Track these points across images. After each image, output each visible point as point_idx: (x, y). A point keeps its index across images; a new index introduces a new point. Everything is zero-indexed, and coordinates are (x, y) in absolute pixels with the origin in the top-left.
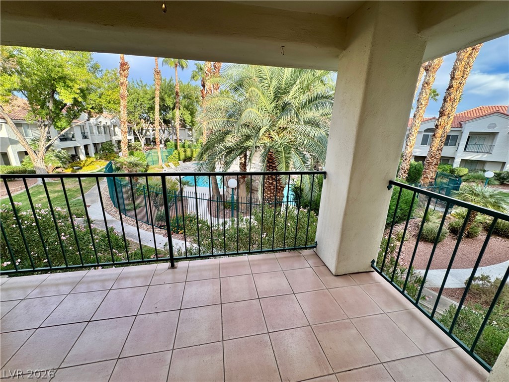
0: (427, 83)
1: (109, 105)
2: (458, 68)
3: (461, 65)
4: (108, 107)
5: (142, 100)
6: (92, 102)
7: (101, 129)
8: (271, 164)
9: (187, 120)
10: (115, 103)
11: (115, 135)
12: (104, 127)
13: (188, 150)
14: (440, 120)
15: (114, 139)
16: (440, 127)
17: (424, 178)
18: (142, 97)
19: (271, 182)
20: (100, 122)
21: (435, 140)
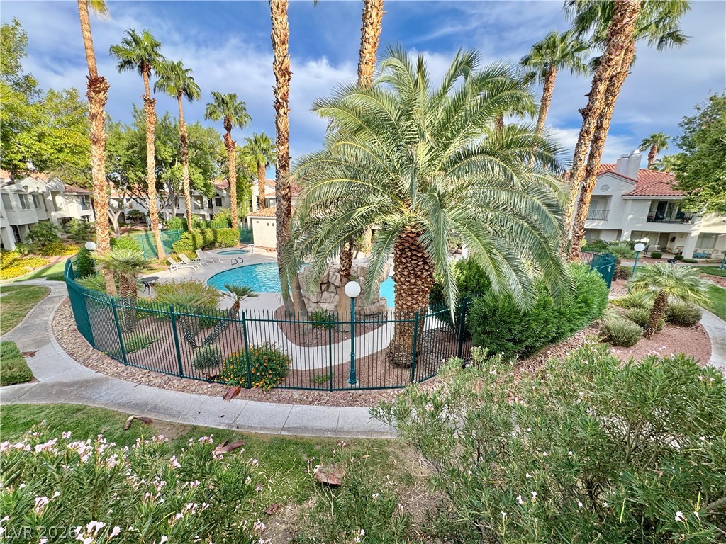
0: (586, 132)
1: (61, 155)
2: (606, 115)
3: (609, 112)
4: (58, 158)
5: (113, 149)
6: (22, 148)
7: (27, 199)
8: (415, 253)
9: (198, 182)
10: (73, 153)
11: (56, 209)
12: (33, 196)
13: (209, 231)
14: (588, 181)
15: (55, 216)
16: (589, 190)
17: (574, 256)
18: (113, 144)
19: (413, 281)
20: (26, 187)
21: (584, 206)
